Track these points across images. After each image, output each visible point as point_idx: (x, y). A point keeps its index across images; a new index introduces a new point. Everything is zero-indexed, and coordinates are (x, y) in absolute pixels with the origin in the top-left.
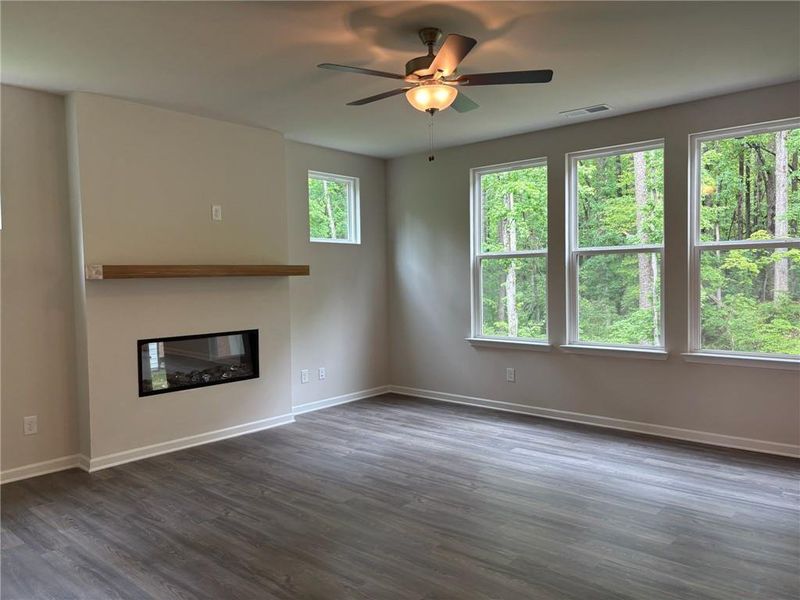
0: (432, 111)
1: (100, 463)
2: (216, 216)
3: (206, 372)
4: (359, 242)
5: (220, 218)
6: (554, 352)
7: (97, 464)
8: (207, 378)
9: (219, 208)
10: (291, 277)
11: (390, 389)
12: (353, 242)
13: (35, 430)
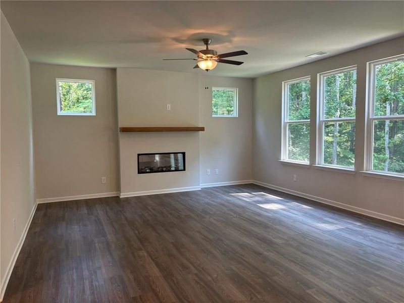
0: (207, 70)
1: (124, 195)
2: (168, 108)
3: (165, 167)
4: (237, 116)
5: (170, 109)
6: (311, 168)
7: (123, 195)
8: (164, 169)
9: (170, 105)
10: (200, 132)
11: (251, 181)
12: (235, 116)
13: (105, 182)
